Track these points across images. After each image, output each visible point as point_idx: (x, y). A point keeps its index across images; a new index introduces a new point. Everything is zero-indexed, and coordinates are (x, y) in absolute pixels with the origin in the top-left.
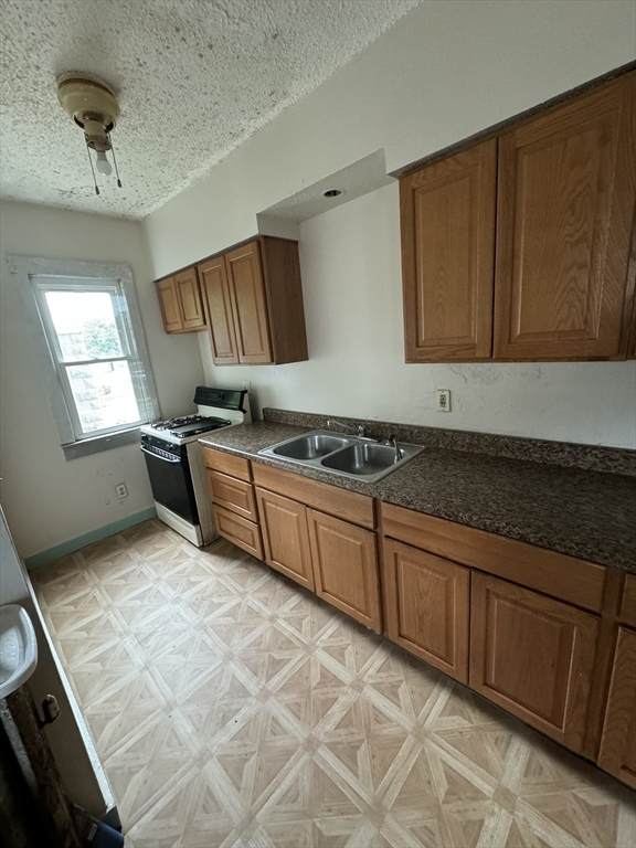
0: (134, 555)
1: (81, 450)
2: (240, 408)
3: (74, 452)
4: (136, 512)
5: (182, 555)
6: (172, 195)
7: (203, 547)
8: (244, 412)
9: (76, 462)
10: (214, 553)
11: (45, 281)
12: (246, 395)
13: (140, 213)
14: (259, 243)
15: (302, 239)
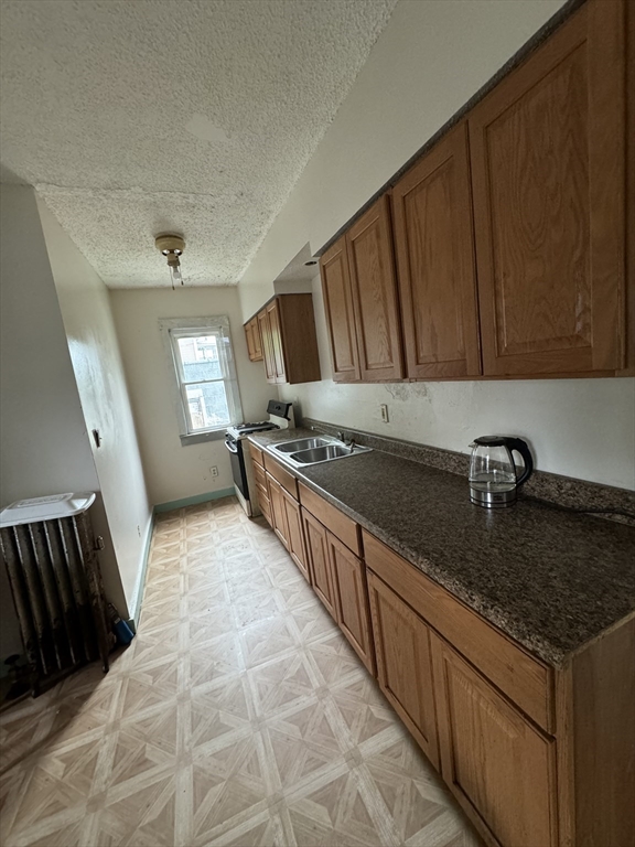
0: (211, 515)
1: (191, 440)
2: (286, 417)
3: (186, 441)
4: (223, 488)
5: (238, 520)
6: (244, 270)
7: (251, 518)
8: (289, 420)
9: (187, 448)
10: (256, 522)
11: (177, 332)
12: (291, 407)
13: (234, 281)
14: (277, 300)
15: (313, 292)
